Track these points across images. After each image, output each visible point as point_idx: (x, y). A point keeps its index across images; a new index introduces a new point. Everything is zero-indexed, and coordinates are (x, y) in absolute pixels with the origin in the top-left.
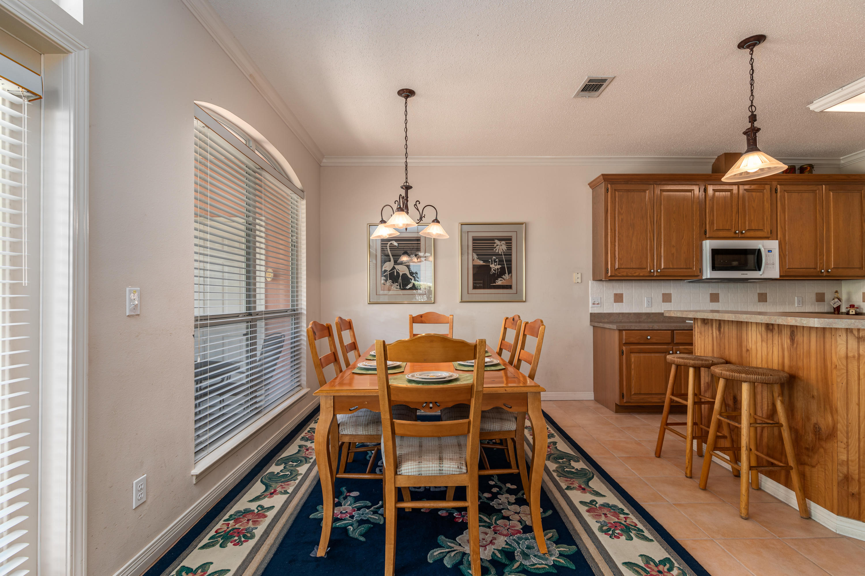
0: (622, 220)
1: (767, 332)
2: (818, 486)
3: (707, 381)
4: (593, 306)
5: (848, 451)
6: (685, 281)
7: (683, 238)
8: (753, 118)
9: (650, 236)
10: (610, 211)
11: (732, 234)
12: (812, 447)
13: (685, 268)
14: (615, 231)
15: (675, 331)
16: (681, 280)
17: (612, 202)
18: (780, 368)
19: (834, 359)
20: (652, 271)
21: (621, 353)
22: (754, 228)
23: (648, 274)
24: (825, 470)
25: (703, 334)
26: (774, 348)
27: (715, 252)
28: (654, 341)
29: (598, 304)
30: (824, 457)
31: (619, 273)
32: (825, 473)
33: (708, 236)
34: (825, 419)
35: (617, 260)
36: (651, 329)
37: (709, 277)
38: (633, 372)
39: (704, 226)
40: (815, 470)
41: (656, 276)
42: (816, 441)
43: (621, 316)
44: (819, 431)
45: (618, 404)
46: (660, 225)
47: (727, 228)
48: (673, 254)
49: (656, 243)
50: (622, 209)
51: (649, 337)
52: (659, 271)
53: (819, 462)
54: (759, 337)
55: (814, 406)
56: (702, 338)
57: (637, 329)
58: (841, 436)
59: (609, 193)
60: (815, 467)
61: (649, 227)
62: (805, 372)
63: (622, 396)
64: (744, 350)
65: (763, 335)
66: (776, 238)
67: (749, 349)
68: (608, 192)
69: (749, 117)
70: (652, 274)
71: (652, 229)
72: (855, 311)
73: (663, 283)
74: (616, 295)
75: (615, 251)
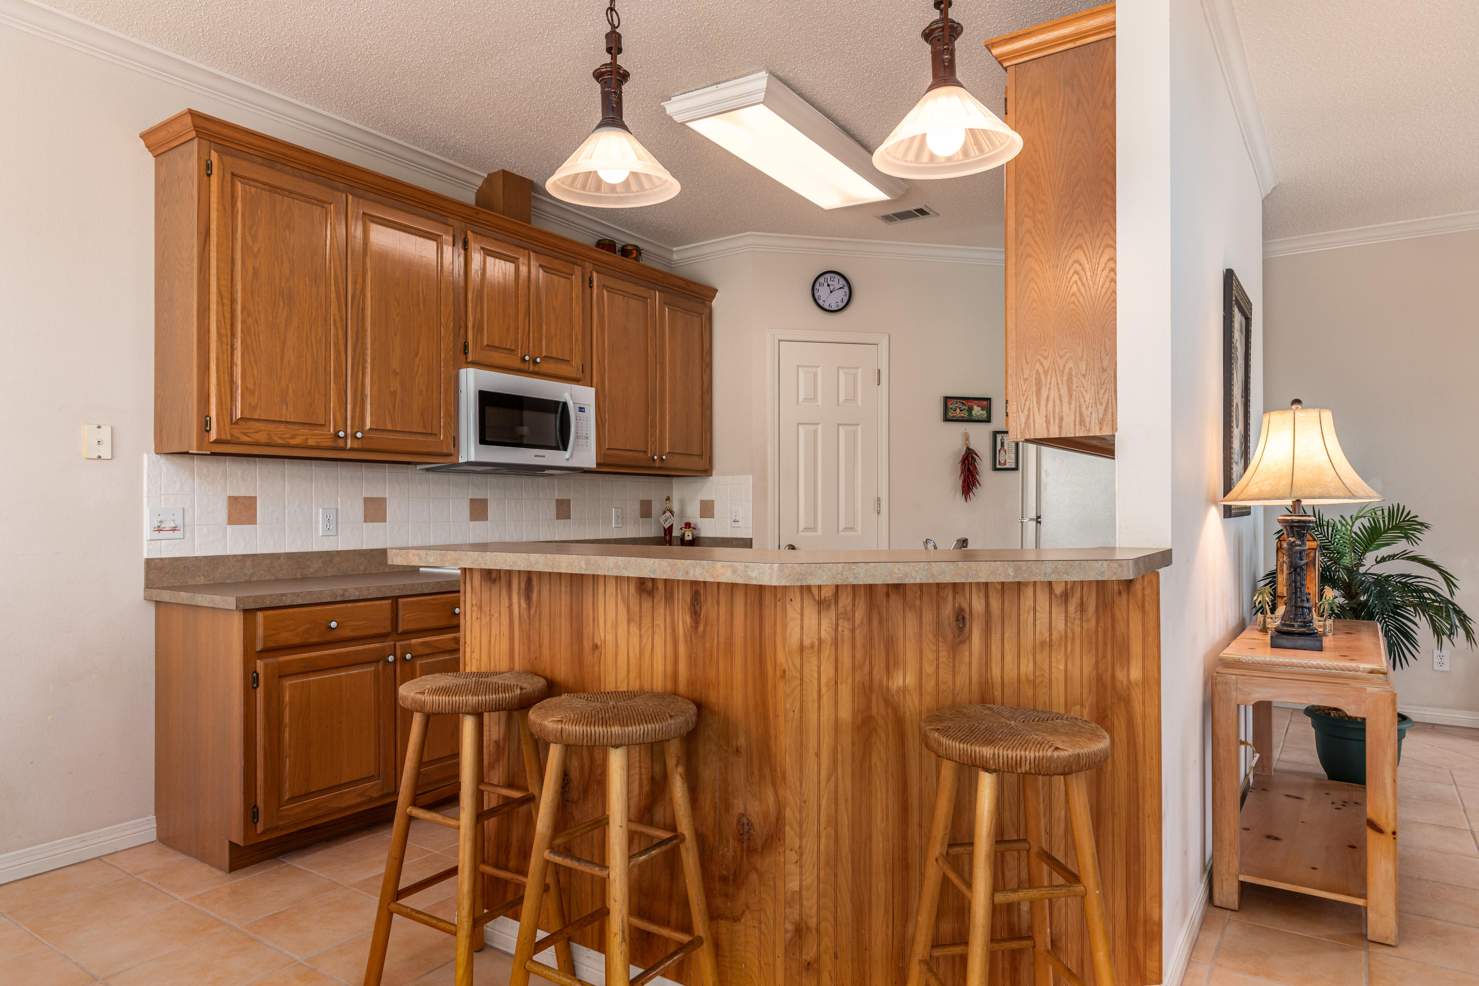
0: (256, 272)
1: (640, 597)
2: (746, 966)
3: (495, 737)
4: (157, 535)
5: (801, 867)
6: (419, 467)
7: (416, 355)
8: (614, 44)
9: (337, 336)
10: (218, 236)
11: (517, 363)
12: (735, 872)
13: (422, 433)
14: (233, 301)
15: (401, 601)
16: (409, 463)
17: (224, 209)
18: (669, 686)
19: (781, 657)
20: (341, 434)
21: (251, 681)
22: (555, 356)
23: (330, 444)
24: (760, 922)
25: (486, 608)
26: (656, 636)
27: (486, 399)
28: (347, 633)
29: (174, 529)
30: (757, 892)
31: (245, 434)
32: (760, 930)
33: (470, 359)
34: (760, 801)
35: (239, 391)
36: (339, 599)
37: (472, 459)
38: (287, 735)
39: (462, 331)
40: (738, 927)
41: (352, 449)
42: (742, 857)
43: (248, 563)
44: (748, 832)
45: (239, 840)
46: (363, 309)
47: (508, 347)
48: (394, 394)
49: (353, 359)
50: (254, 238)
51: (334, 624)
52: (359, 435)
53: (748, 907)
54: (622, 611)
55: (739, 775)
56: (485, 620)
57: (300, 602)
58: (790, 835)
59: (214, 179)
60: (740, 920)
61: (334, 310)
62: (721, 691)
63: (251, 814)
64: (587, 646)
65: (631, 605)
66: (589, 383)
67: (599, 644)
68: (209, 175)
69: (607, 35)
70: (341, 443)
71: (341, 317)
72: (692, 534)
73: (365, 471)
74: (234, 501)
75: (232, 364)
